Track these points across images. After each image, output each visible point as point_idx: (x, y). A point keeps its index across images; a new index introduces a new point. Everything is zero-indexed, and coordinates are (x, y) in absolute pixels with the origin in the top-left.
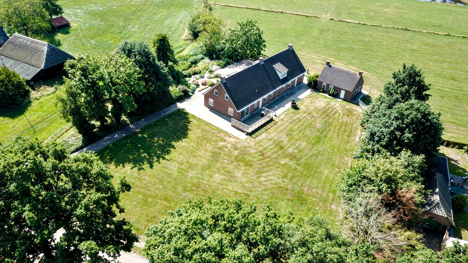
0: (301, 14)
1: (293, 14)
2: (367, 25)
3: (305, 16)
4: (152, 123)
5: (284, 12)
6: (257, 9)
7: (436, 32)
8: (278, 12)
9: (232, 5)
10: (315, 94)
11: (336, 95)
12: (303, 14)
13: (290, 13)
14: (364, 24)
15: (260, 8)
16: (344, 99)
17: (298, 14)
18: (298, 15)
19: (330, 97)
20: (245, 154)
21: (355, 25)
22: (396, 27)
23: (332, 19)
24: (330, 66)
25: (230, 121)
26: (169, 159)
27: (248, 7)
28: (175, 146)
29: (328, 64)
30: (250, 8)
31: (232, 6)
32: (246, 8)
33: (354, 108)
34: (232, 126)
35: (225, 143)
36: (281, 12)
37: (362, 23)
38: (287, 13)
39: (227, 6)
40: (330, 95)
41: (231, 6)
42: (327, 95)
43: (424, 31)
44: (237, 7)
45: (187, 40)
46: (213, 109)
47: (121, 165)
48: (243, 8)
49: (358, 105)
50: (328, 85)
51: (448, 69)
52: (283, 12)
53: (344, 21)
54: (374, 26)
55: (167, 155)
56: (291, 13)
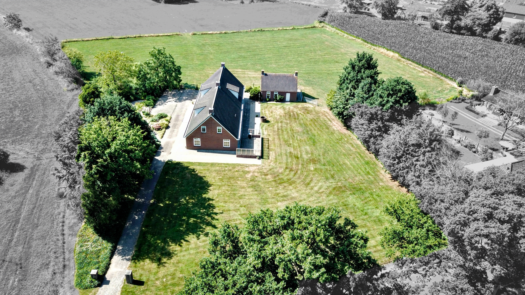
3: (167, 36)
6: (110, 39)
7: (285, 28)
8: (135, 37)
11: (283, 100)
12: (164, 35)
13: (149, 36)
14: (225, 33)
15: (113, 37)
16: (291, 101)
17: (158, 35)
23: (195, 34)
24: (266, 75)
26: (221, 212)
29: (263, 73)
30: (100, 38)
31: (76, 41)
34: (238, 156)
38: (145, 37)
40: (277, 101)
42: (274, 102)
46: (199, 149)
50: (272, 93)
52: (141, 37)
53: (206, 34)
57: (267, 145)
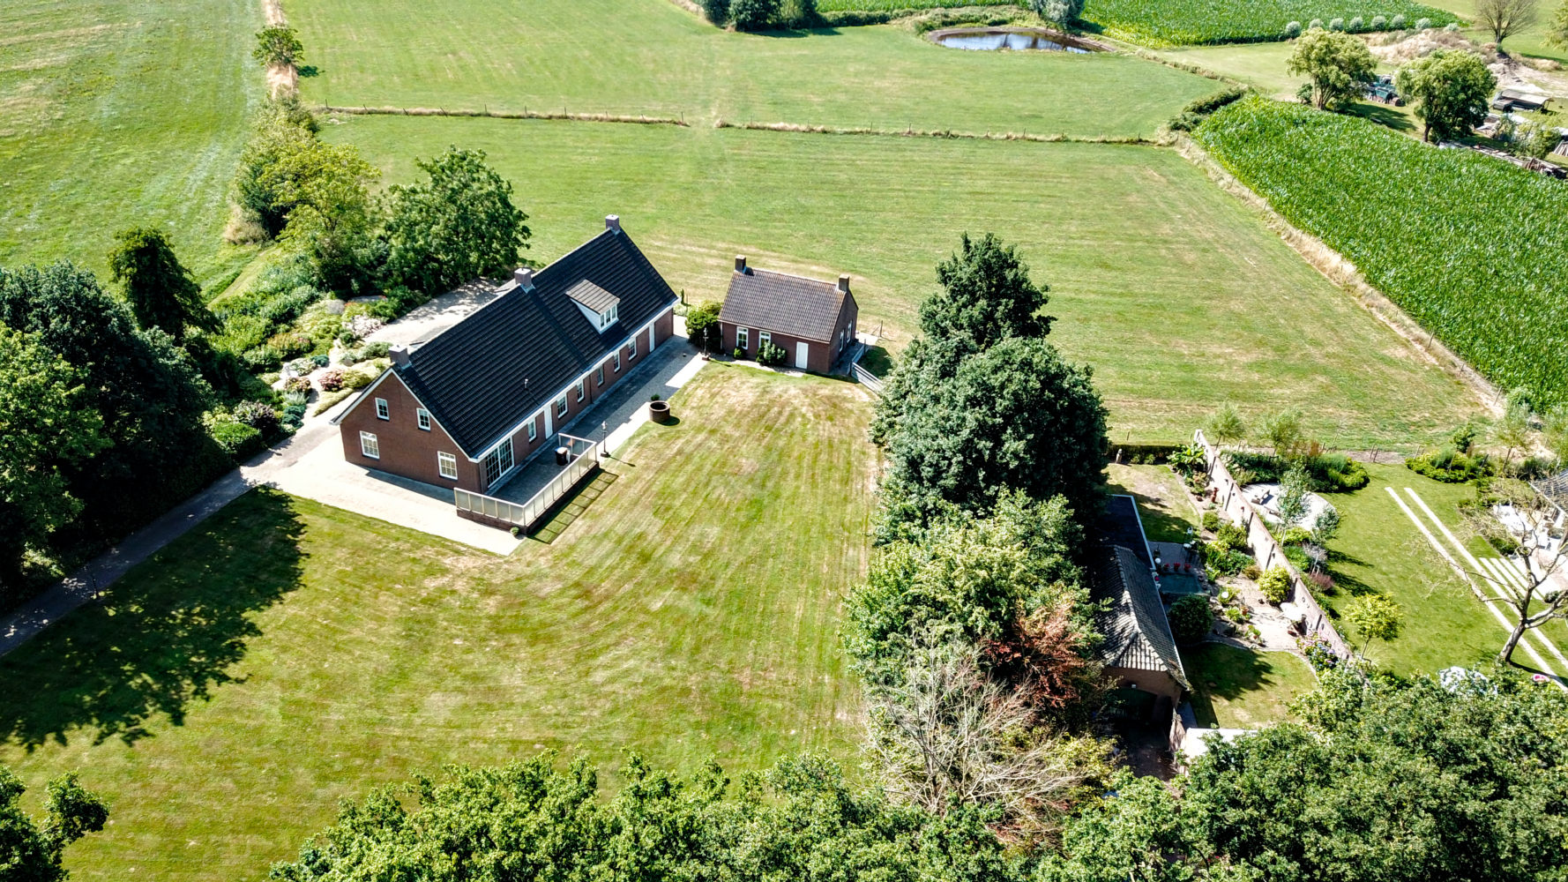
0: (628, 117)
1: (601, 120)
2: (834, 133)
3: (641, 122)
4: (151, 557)
5: (570, 114)
6: (479, 115)
7: (1031, 136)
8: (550, 118)
9: (387, 108)
10: (719, 366)
11: (783, 362)
12: (634, 118)
13: (590, 119)
14: (824, 132)
15: (489, 111)
16: (811, 371)
17: (615, 117)
18: (618, 120)
19: (766, 368)
20: (523, 604)
21: (799, 137)
22: (919, 132)
23: (728, 126)
24: (749, 272)
25: (450, 500)
26: (243, 676)
27: (446, 110)
28: (259, 625)
29: (741, 264)
30: (452, 112)
31: (389, 113)
32: (439, 114)
33: (845, 391)
34: (461, 514)
35: (445, 580)
36: (560, 117)
37: (819, 128)
38: (579, 119)
39: (369, 113)
40: (764, 363)
41: (384, 113)
42: (756, 365)
43: (997, 135)
44: (407, 113)
45: (244, 242)
46: (378, 469)
47: (51, 737)
48: (430, 115)
49: (856, 381)
50: (754, 333)
51: (1082, 238)
52: (567, 118)
53: (764, 129)
54: (856, 133)
55: (231, 665)
56: (593, 116)
57: (592, 495)
